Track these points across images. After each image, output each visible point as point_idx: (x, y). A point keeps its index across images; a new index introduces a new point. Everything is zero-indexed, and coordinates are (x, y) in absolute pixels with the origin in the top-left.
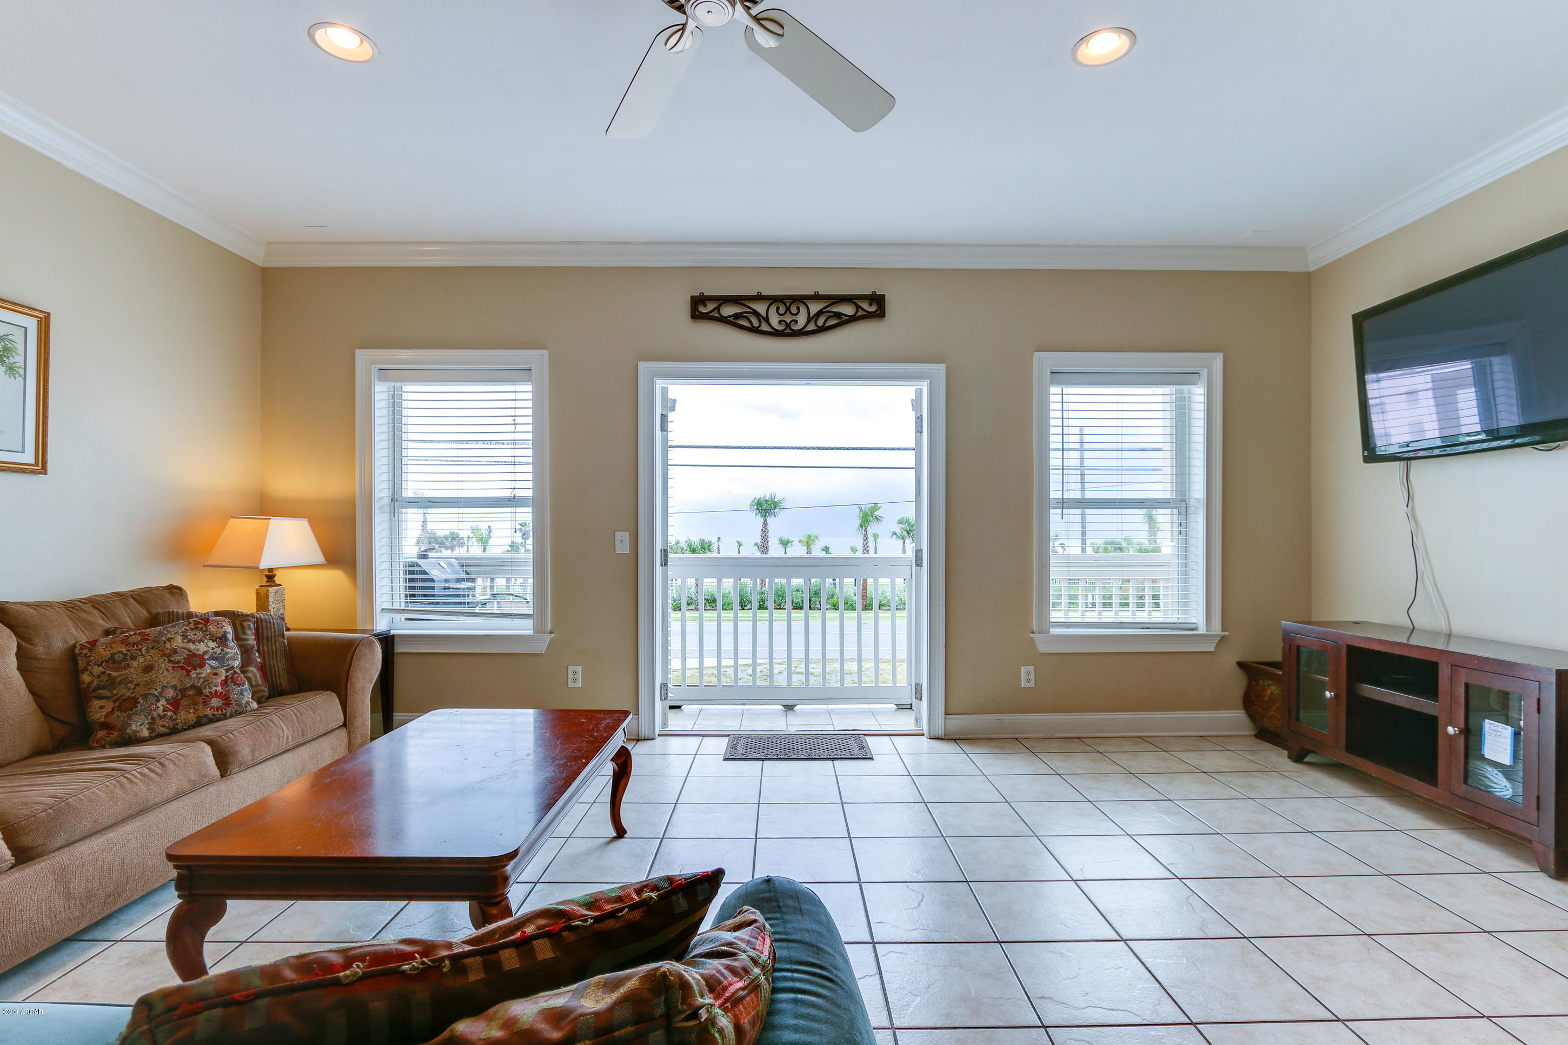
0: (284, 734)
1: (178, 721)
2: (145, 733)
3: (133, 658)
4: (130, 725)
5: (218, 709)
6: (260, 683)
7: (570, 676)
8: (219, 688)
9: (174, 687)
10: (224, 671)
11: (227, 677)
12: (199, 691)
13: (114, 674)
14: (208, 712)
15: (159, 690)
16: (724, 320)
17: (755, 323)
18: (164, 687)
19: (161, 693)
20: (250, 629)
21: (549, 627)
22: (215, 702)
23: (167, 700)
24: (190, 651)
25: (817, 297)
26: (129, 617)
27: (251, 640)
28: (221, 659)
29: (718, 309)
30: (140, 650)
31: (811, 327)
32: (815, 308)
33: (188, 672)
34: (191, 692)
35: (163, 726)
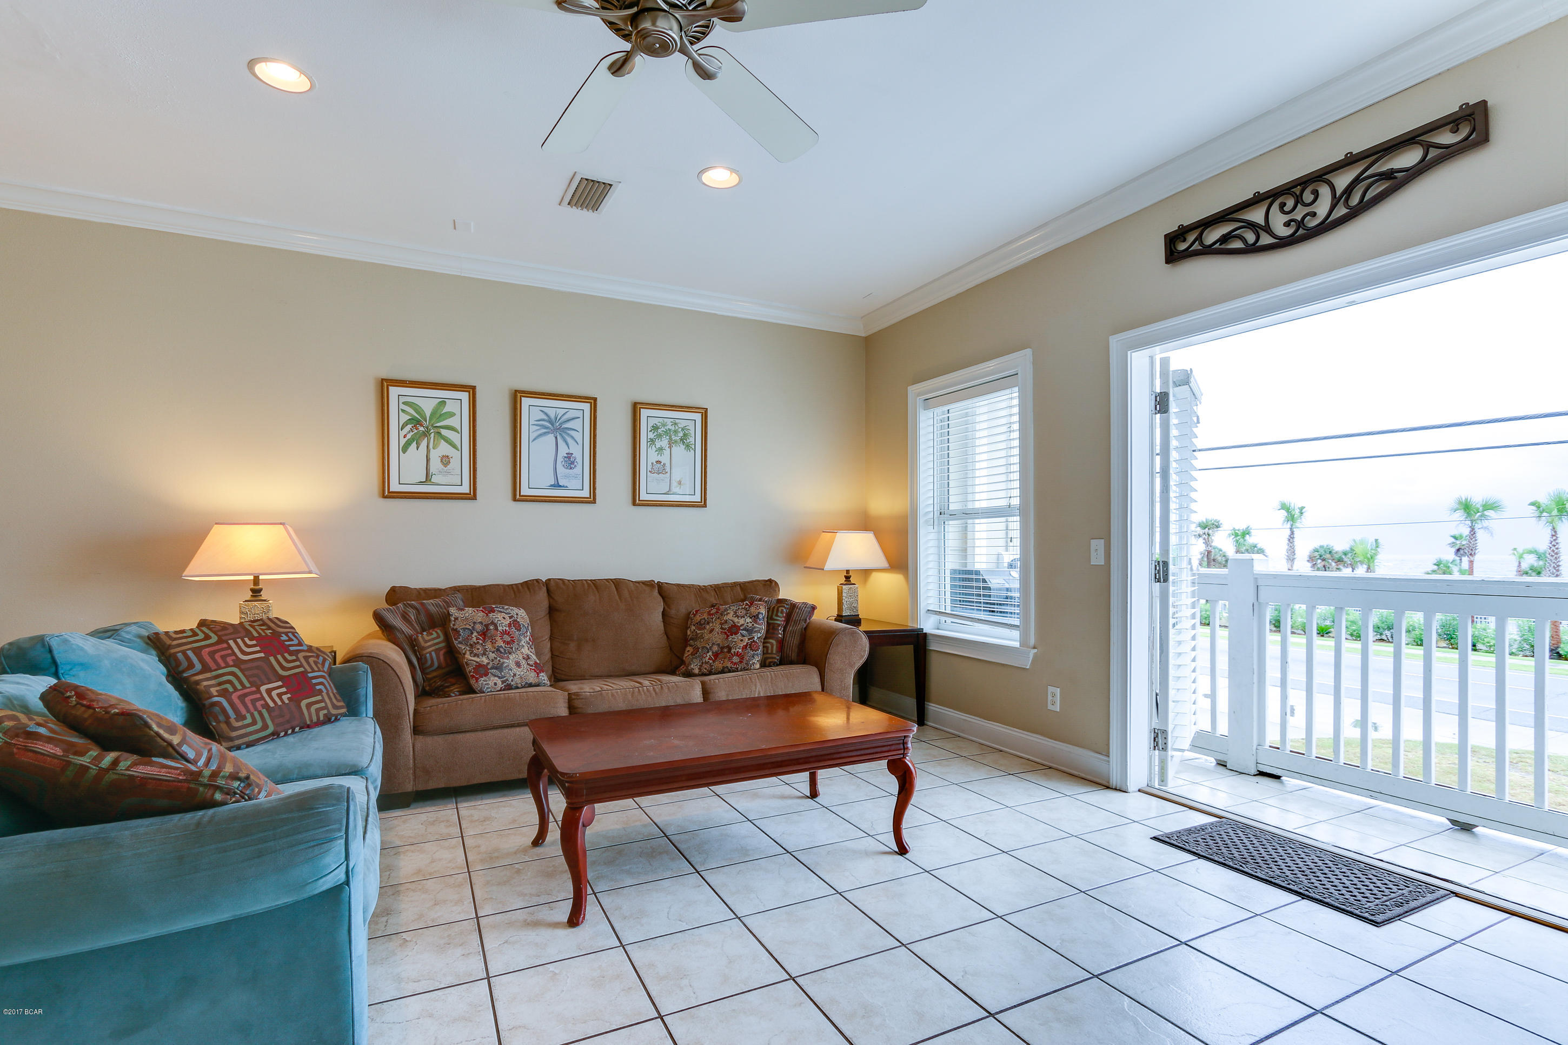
0: (756, 688)
1: (713, 667)
2: (696, 671)
3: (708, 623)
4: (691, 664)
5: (735, 664)
6: (774, 652)
7: (1050, 698)
8: (740, 650)
9: (718, 645)
10: (747, 639)
11: (747, 643)
12: (730, 649)
13: (698, 632)
14: (729, 665)
15: (710, 645)
16: (1208, 251)
17: (1250, 237)
18: (713, 644)
19: (711, 647)
20: (782, 612)
21: (1032, 641)
22: (736, 659)
23: (713, 652)
24: (734, 622)
25: (1350, 161)
26: (731, 598)
27: (780, 620)
28: (750, 631)
29: (1199, 238)
30: (712, 619)
31: (1341, 211)
32: (1342, 181)
33: (728, 636)
34: (726, 650)
35: (705, 669)
